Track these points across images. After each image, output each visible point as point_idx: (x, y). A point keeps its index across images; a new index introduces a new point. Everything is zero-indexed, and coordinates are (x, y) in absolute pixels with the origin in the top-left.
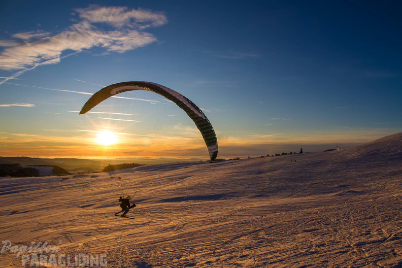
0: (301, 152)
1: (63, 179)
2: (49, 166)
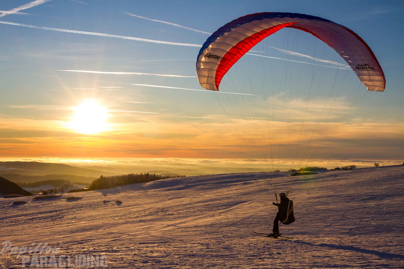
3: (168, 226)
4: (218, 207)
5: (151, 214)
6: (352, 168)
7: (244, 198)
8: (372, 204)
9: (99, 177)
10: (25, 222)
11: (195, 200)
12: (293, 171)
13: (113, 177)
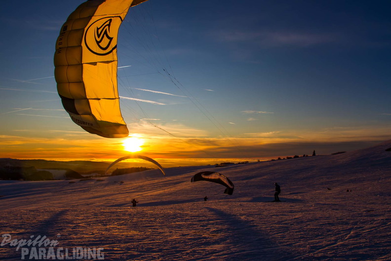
0: (314, 154)
1: (70, 183)
2: (62, 169)
3: (138, 195)
4: (170, 184)
5: (134, 189)
6: (247, 163)
7: (186, 179)
8: (245, 181)
9: (116, 169)
10: (71, 193)
11: (161, 181)
12: (217, 164)
13: (123, 169)
